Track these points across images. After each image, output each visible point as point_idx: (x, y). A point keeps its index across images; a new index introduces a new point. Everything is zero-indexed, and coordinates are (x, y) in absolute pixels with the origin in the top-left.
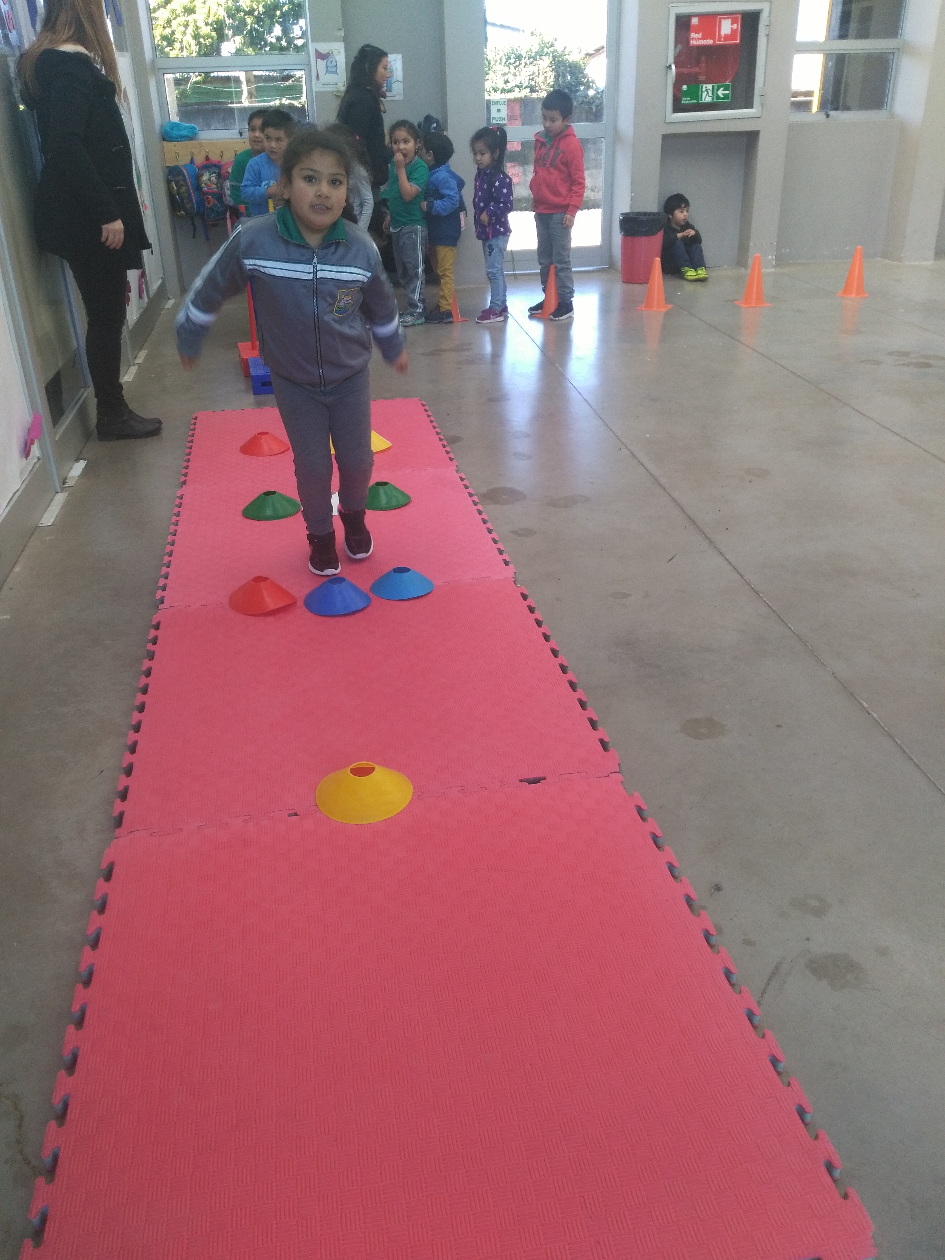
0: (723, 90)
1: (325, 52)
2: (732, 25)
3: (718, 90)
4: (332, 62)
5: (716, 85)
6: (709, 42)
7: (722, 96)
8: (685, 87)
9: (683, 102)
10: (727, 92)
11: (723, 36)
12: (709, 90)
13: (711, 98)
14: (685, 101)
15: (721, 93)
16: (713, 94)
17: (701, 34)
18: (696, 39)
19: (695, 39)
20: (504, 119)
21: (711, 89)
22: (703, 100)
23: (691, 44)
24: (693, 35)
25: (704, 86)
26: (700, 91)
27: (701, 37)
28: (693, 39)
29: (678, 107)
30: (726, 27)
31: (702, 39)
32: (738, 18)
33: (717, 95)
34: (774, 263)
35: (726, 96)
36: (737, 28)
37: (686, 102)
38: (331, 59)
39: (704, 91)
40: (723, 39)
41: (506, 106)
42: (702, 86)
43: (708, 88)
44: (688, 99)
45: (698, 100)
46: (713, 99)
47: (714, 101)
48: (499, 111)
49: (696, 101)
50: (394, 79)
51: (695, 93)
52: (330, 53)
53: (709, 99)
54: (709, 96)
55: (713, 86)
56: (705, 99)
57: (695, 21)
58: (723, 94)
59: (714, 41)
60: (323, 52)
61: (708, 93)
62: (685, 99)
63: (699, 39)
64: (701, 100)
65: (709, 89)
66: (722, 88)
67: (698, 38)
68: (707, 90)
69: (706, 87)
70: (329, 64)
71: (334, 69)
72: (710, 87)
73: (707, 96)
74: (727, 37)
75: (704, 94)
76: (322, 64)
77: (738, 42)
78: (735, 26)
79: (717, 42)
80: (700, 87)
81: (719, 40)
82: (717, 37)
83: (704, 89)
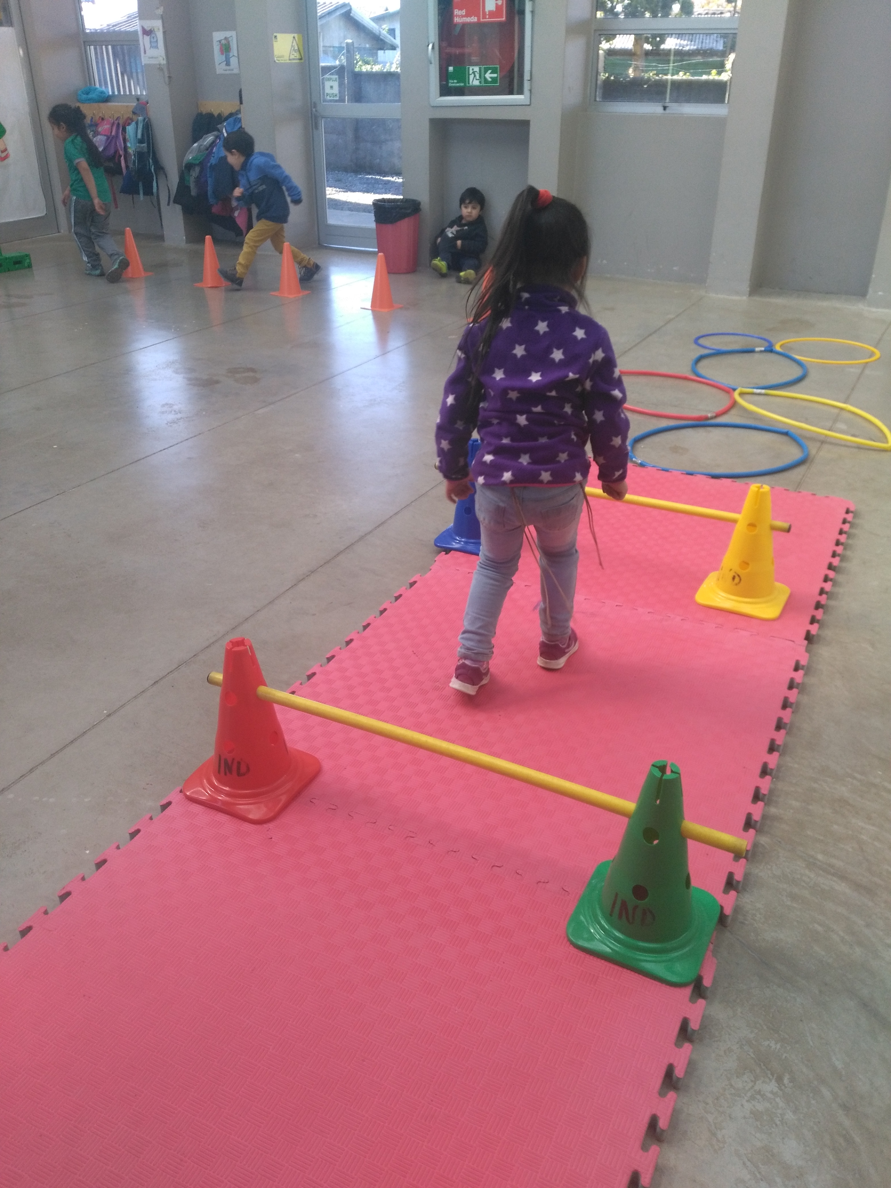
0: (490, 73)
1: (149, 29)
3: (485, 72)
4: (153, 37)
5: (483, 67)
6: (474, 19)
7: (490, 80)
8: (451, 69)
9: (450, 85)
10: (495, 75)
11: (487, 13)
12: (476, 73)
13: (478, 81)
14: (453, 83)
16: (480, 76)
17: (464, 11)
19: (459, 16)
20: (337, 95)
21: (478, 71)
23: (455, 21)
24: (456, 12)
25: (471, 68)
26: (467, 74)
27: (464, 14)
28: (457, 16)
29: (445, 91)
31: (467, 16)
33: (485, 79)
35: (494, 80)
36: (503, 3)
37: (453, 85)
39: (471, 73)
40: (487, 17)
41: (337, 82)
42: (469, 68)
43: (474, 70)
44: (455, 81)
45: (465, 82)
46: (480, 82)
47: (482, 85)
48: (332, 87)
49: (463, 84)
51: (463, 76)
52: (152, 29)
53: (476, 83)
54: (477, 79)
55: (480, 69)
56: (472, 82)
58: (491, 78)
59: (479, 19)
61: (475, 76)
62: (452, 81)
63: (463, 16)
64: (469, 84)
65: (476, 71)
66: (490, 71)
67: (461, 15)
68: (474, 73)
70: (152, 40)
71: (155, 45)
72: (476, 69)
73: (475, 79)
74: (492, 14)
75: (472, 77)
76: (147, 39)
77: (504, 19)
79: (482, 20)
80: (467, 69)
81: (484, 17)
82: (481, 15)
83: (471, 72)
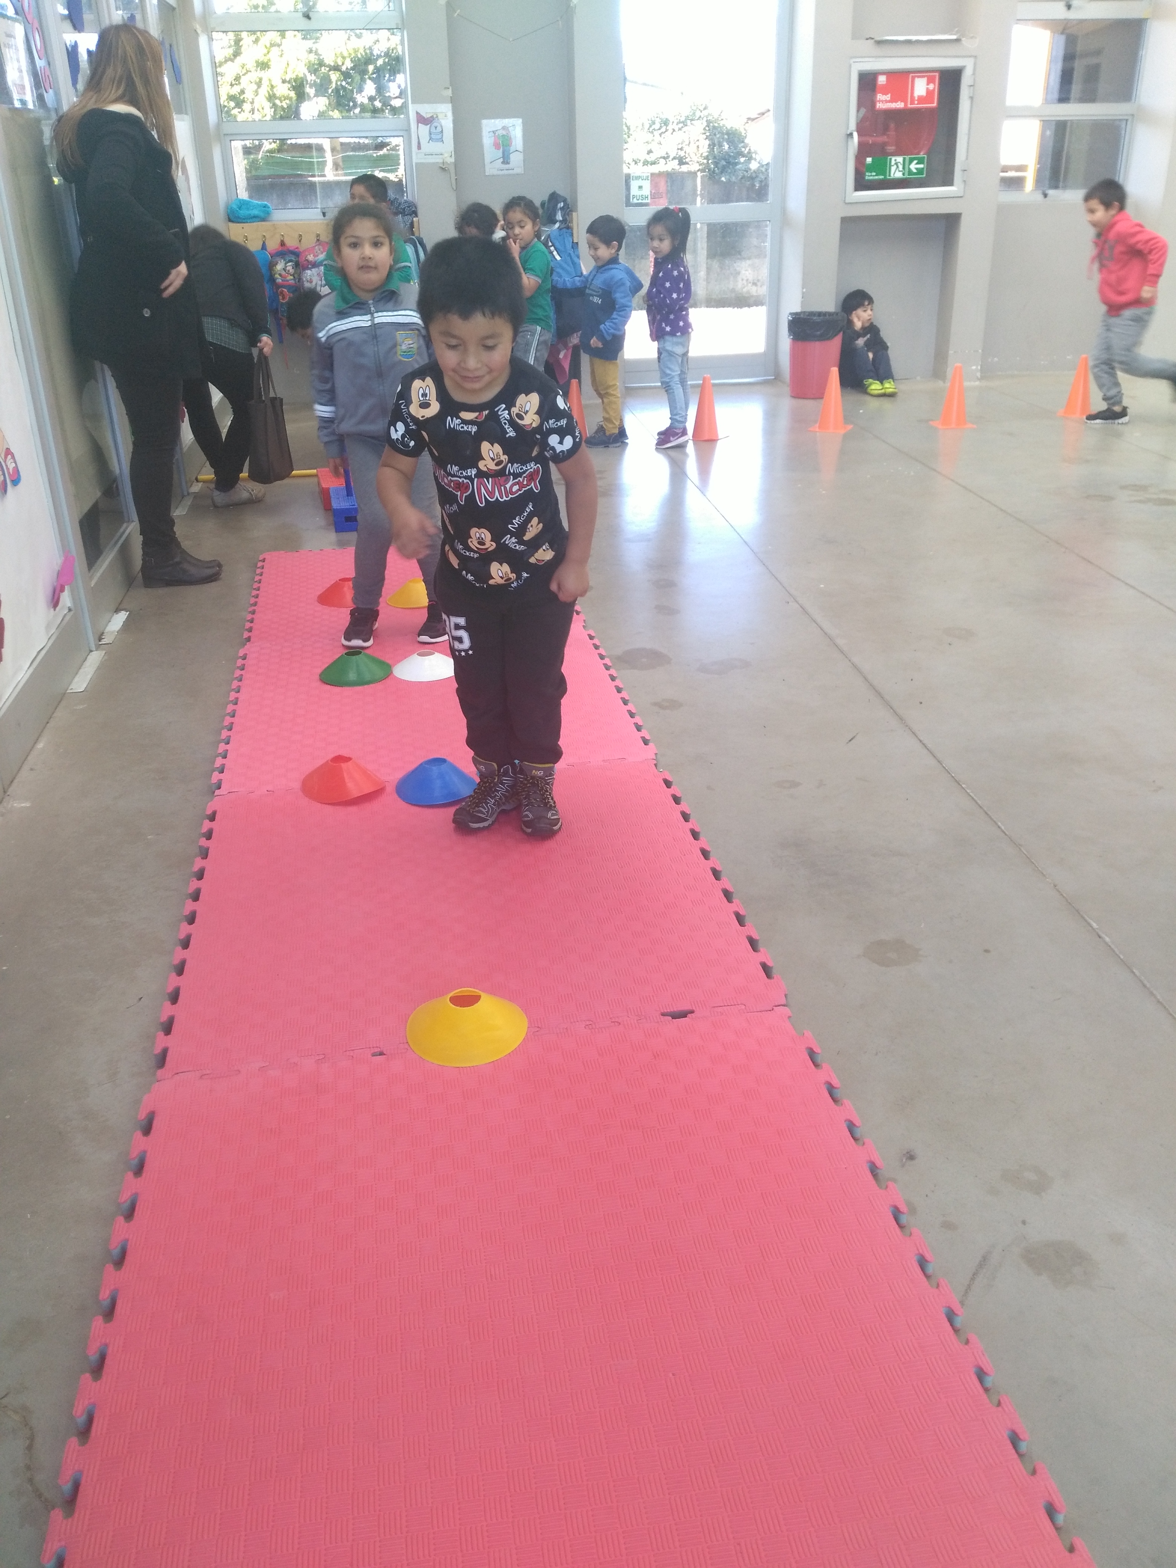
0: (917, 164)
1: (429, 116)
2: (928, 84)
3: (910, 162)
4: (436, 128)
5: (907, 157)
6: (900, 105)
7: (915, 171)
8: (869, 160)
9: (867, 178)
10: (921, 166)
11: (916, 99)
12: (899, 164)
13: (901, 173)
14: (870, 176)
15: (914, 167)
16: (904, 168)
17: (889, 96)
18: (884, 102)
19: (882, 101)
20: (647, 197)
21: (902, 162)
22: (892, 175)
23: (878, 107)
24: (880, 97)
25: (893, 159)
26: (888, 165)
27: (889, 99)
28: (879, 101)
29: (861, 184)
30: (921, 87)
31: (891, 101)
32: (935, 76)
33: (910, 170)
34: (979, 374)
35: (920, 171)
36: (934, 88)
37: (871, 178)
38: (435, 124)
39: (893, 164)
40: (916, 102)
41: (649, 181)
42: (891, 159)
43: (898, 161)
44: (874, 174)
45: (885, 175)
46: (904, 174)
47: (905, 177)
48: (640, 187)
49: (883, 177)
50: (512, 149)
51: (882, 167)
52: (435, 116)
53: (899, 175)
54: (900, 171)
55: (904, 160)
56: (894, 174)
57: (882, 80)
58: (916, 169)
59: (906, 104)
60: (426, 116)
61: (898, 167)
62: (870, 174)
63: (887, 101)
64: (890, 176)
66: (915, 162)
68: (896, 164)
69: (895, 160)
70: (433, 130)
71: (439, 136)
72: (900, 159)
73: (897, 171)
74: (921, 99)
75: (893, 168)
76: (424, 129)
77: (935, 105)
78: (931, 87)
79: (909, 106)
80: (889, 160)
81: (912, 103)
82: (909, 100)
83: (893, 162)
